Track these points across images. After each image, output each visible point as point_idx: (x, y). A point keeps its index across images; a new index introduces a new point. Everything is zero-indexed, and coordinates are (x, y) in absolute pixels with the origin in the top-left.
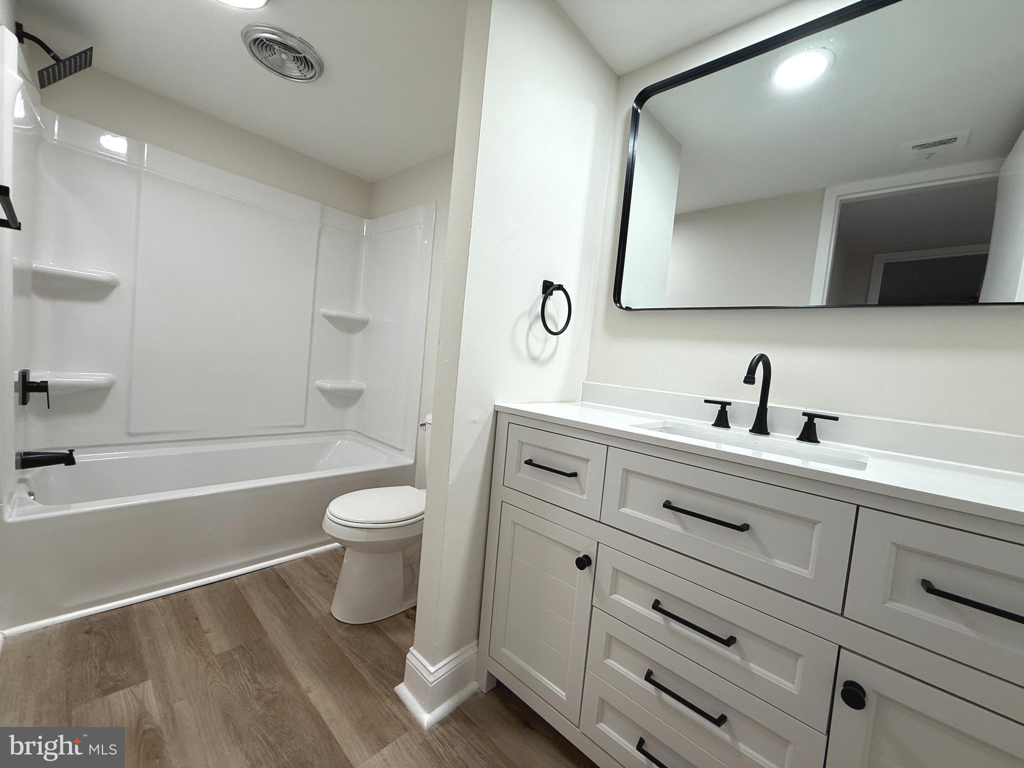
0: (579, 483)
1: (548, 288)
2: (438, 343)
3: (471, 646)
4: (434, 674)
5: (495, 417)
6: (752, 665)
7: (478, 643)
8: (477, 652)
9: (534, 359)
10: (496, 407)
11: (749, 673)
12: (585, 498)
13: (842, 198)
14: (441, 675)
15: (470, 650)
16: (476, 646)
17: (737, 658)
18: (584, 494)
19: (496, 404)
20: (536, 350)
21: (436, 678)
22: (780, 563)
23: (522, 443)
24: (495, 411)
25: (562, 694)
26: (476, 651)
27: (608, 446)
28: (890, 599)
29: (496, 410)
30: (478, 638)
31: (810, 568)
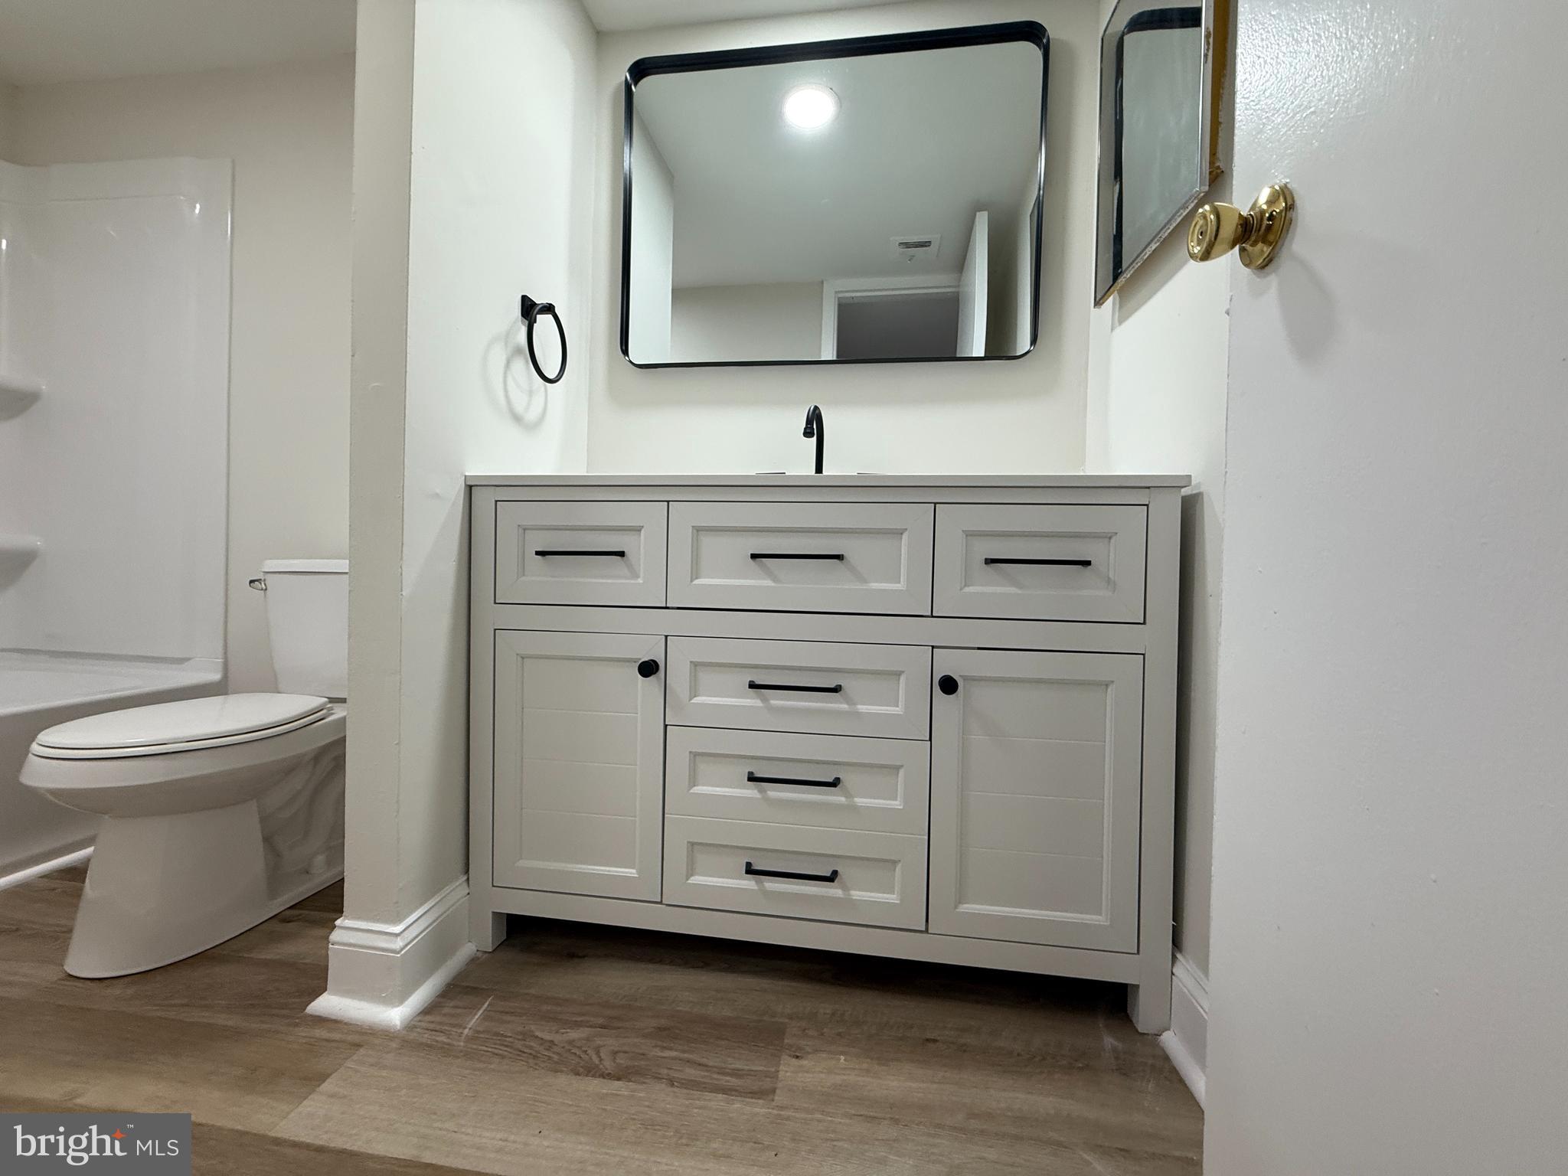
0: (630, 566)
1: (529, 310)
2: (350, 354)
3: (457, 884)
4: (402, 935)
5: (468, 495)
6: (859, 707)
7: (468, 879)
8: (469, 894)
9: (517, 419)
10: (468, 478)
11: (858, 714)
12: (641, 582)
13: (840, 295)
14: (414, 935)
15: (456, 892)
16: (465, 884)
17: (844, 706)
18: (638, 577)
19: (467, 474)
20: (519, 403)
21: (406, 942)
22: (875, 585)
23: (525, 530)
24: (466, 485)
25: (632, 872)
26: (467, 892)
27: (668, 502)
28: (965, 586)
29: (468, 483)
30: (467, 871)
31: (902, 580)
